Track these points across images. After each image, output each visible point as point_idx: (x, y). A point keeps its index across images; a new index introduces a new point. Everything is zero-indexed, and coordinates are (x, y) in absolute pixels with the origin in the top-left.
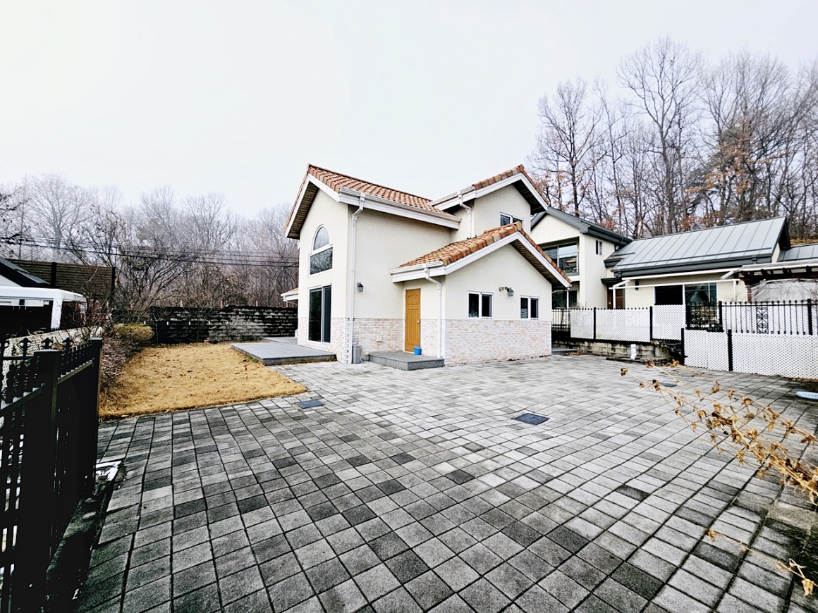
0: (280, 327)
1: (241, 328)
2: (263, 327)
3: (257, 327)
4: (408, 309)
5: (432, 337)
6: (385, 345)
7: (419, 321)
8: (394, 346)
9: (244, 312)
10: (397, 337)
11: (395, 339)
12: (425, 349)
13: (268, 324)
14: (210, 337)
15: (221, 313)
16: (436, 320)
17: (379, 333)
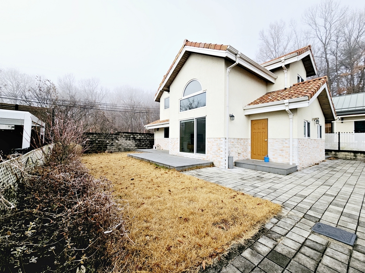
0: (143, 144)
1: (124, 144)
2: (135, 144)
3: (132, 144)
4: (253, 132)
5: (282, 150)
6: (241, 155)
7: (266, 140)
8: (245, 156)
9: (125, 135)
10: (246, 150)
11: (246, 151)
12: (274, 158)
13: (137, 142)
14: (108, 149)
15: (114, 136)
16: (286, 139)
17: (239, 148)
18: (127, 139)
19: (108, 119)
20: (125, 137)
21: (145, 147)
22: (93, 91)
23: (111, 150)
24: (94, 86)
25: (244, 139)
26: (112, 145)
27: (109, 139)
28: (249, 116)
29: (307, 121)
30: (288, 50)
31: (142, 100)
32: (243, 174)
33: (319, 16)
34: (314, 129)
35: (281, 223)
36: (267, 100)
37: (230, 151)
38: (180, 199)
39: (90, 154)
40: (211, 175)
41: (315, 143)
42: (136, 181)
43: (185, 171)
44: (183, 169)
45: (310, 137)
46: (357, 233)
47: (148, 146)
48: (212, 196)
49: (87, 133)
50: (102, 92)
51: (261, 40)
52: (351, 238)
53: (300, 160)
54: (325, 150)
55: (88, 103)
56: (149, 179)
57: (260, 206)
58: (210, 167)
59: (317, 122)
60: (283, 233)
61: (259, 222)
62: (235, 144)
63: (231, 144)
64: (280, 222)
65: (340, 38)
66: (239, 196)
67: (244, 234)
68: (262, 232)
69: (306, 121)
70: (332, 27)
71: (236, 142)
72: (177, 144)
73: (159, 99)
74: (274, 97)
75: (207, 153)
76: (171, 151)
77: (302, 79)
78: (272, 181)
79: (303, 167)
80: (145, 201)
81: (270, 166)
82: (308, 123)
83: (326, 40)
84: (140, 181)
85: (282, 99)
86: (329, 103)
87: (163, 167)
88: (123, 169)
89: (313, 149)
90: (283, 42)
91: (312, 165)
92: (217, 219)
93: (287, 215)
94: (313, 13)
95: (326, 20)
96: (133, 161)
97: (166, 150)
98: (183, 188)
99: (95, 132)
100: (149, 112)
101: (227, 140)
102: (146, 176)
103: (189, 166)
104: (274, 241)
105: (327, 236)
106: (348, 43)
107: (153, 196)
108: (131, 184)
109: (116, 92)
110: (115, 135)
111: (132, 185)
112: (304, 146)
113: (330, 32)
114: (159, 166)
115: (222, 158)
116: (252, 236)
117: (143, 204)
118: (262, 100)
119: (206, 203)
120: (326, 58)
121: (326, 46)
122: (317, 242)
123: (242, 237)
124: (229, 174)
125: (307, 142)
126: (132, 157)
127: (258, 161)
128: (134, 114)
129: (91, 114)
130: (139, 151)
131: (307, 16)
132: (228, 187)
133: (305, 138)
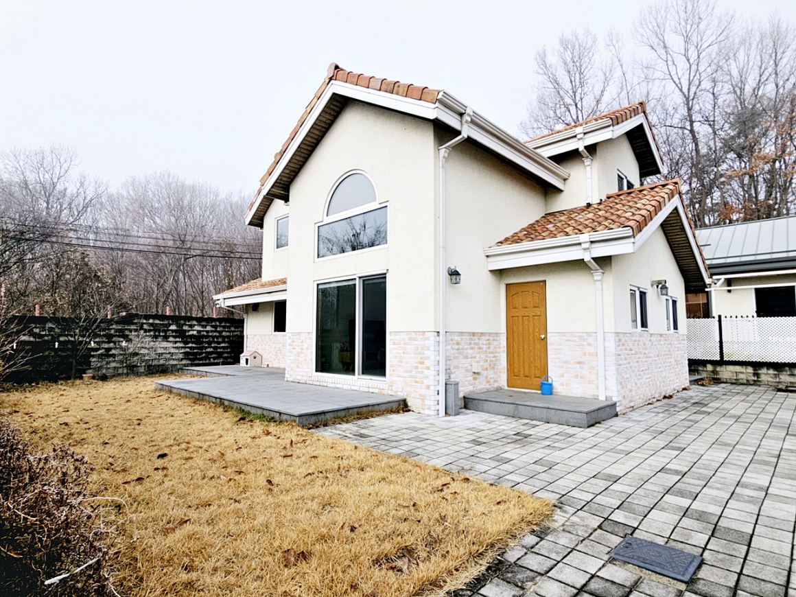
0: (208, 350)
1: (146, 351)
2: (183, 351)
3: (173, 351)
4: (512, 315)
5: (580, 363)
6: (481, 379)
7: (543, 336)
8: (492, 381)
9: (152, 324)
10: (495, 364)
11: (493, 366)
12: (562, 385)
13: (190, 345)
14: (94, 369)
15: (114, 326)
16: (588, 334)
17: (475, 357)
18: (156, 337)
19: (99, 274)
20: (150, 331)
21: (214, 358)
22: (54, 185)
23: (104, 371)
24: (57, 170)
25: (489, 334)
26: (107, 354)
27: (99, 336)
28: (500, 273)
29: (639, 288)
30: (605, 105)
31: (211, 217)
32: (482, 428)
33: (673, 28)
34: (657, 308)
35: (544, 546)
36: (544, 232)
37: (452, 368)
38: (295, 502)
39: (30, 384)
40: (396, 433)
41: (662, 343)
42: (173, 463)
43: (325, 425)
44: (317, 420)
45: (647, 327)
46: (707, 555)
47: (226, 355)
48: (386, 490)
49: (23, 317)
50: (81, 190)
51: (539, 73)
52: (689, 566)
53: (623, 388)
54: (689, 360)
55: (31, 224)
56: (214, 453)
57: (502, 507)
58: (398, 412)
59: (664, 292)
60: (542, 569)
61: (492, 545)
62: (466, 347)
63: (453, 349)
64: (542, 543)
65: (719, 85)
66: (455, 487)
67: (448, 580)
68: (495, 571)
69: (636, 289)
70: (701, 56)
71: (466, 344)
72: (308, 349)
73: (262, 219)
74: (558, 224)
75: (391, 375)
76: (292, 369)
77: (628, 182)
78: (548, 443)
79: (632, 404)
80: (193, 514)
81: (550, 406)
82: (641, 292)
83: (689, 89)
84: (187, 459)
85: (576, 231)
86: (689, 243)
87: (262, 418)
88: (137, 427)
89: (657, 358)
90: (594, 85)
91: (655, 400)
92: (388, 547)
93: (563, 525)
94: (658, 20)
95: (687, 40)
96: (173, 402)
97: (279, 368)
98: (310, 471)
99: (54, 313)
100: (232, 255)
101: (441, 338)
102: (207, 443)
103: (337, 411)
104: (518, 589)
105: (639, 566)
106: (740, 99)
107: (220, 498)
108: (157, 469)
109: (131, 193)
110: (117, 323)
111: (160, 471)
112: (633, 352)
113: (698, 70)
114: (249, 413)
115: (428, 387)
116: (467, 581)
117: (186, 522)
118: (532, 232)
119: (366, 508)
120: (692, 131)
121: (691, 103)
122: (615, 580)
123: (441, 587)
124: (446, 431)
125: (639, 341)
126: (171, 392)
127: (525, 393)
128: (186, 259)
129: (42, 256)
130: (195, 373)
131: (645, 26)
132: (434, 464)
133: (635, 330)
